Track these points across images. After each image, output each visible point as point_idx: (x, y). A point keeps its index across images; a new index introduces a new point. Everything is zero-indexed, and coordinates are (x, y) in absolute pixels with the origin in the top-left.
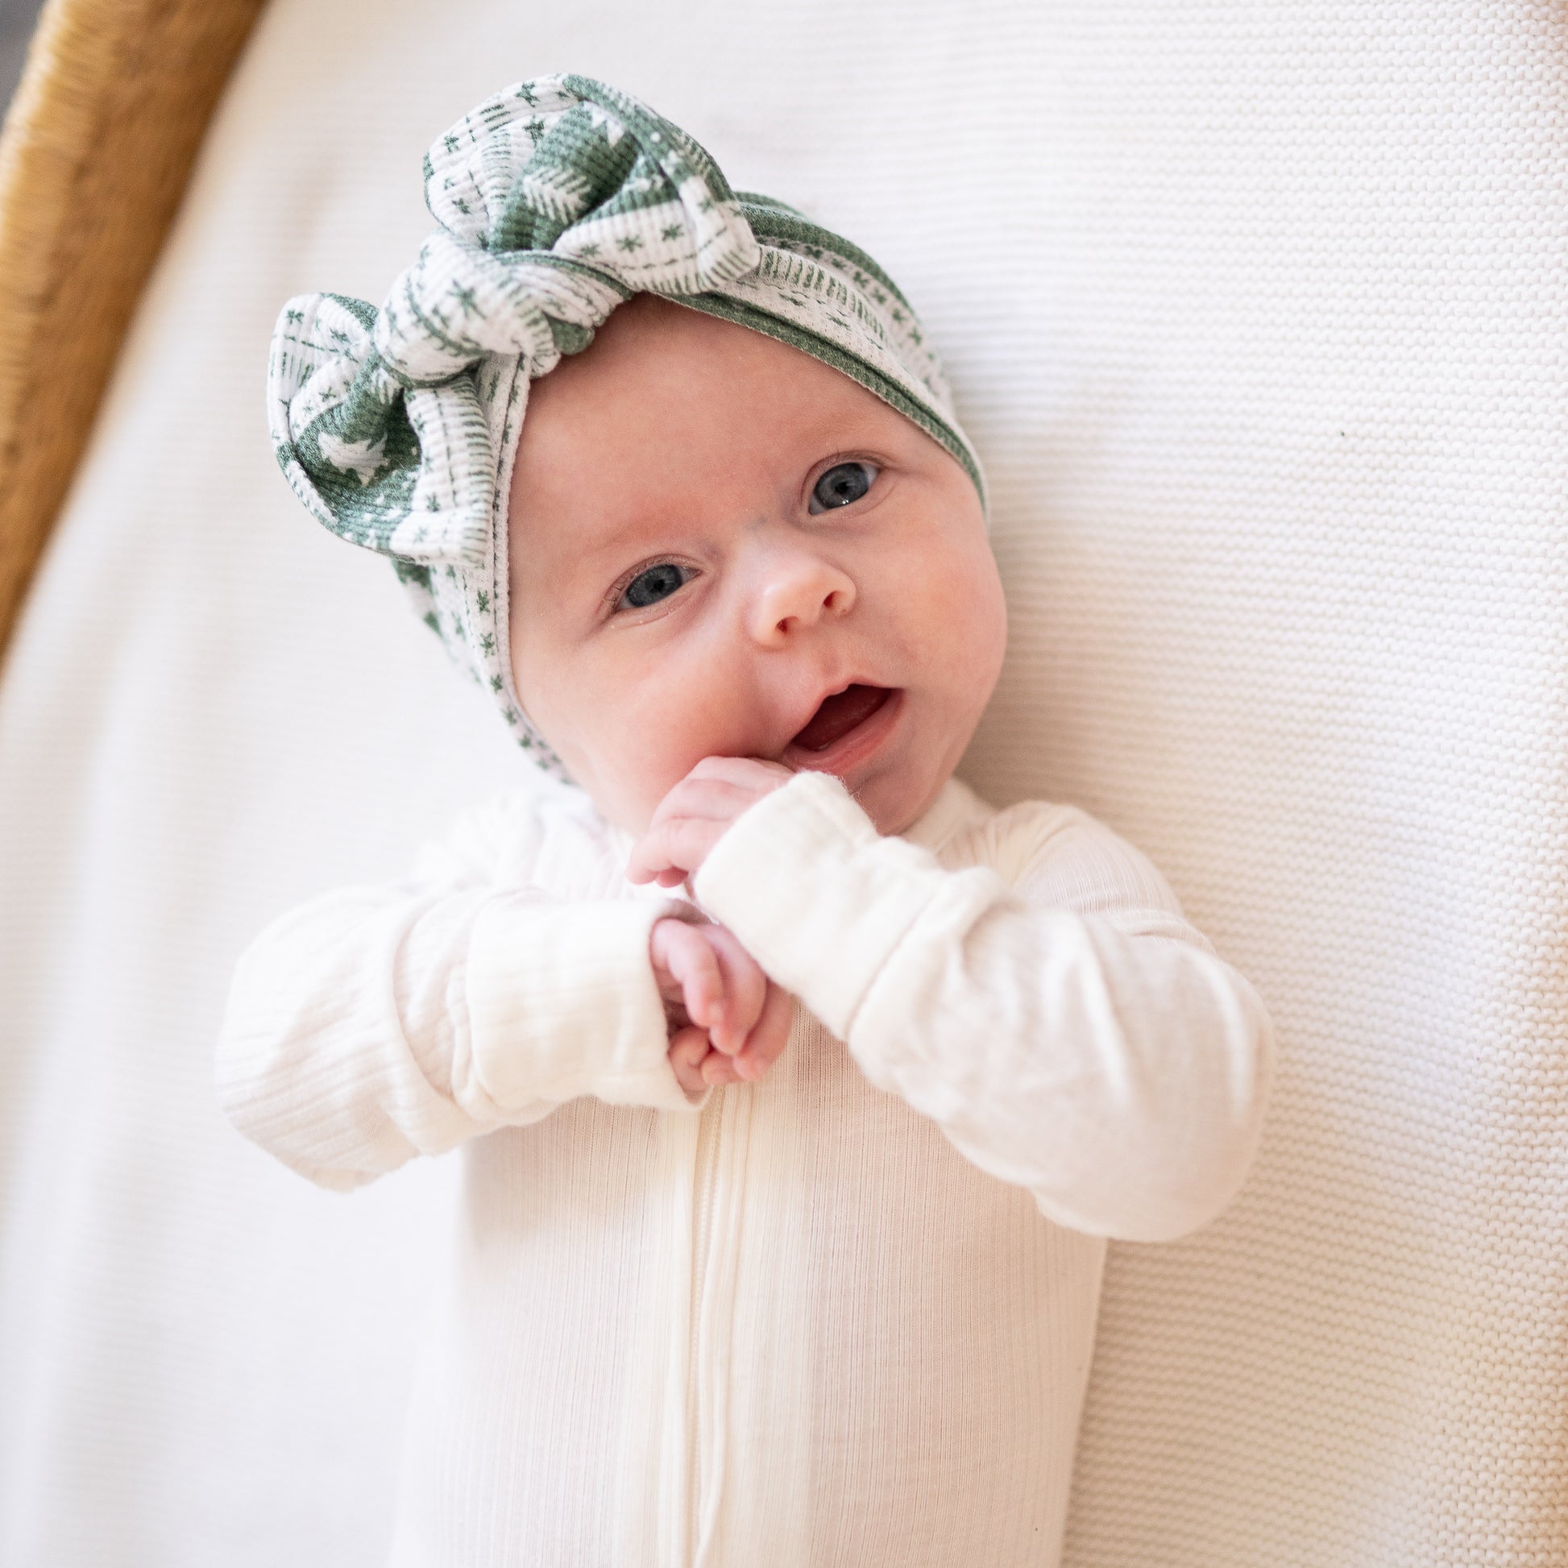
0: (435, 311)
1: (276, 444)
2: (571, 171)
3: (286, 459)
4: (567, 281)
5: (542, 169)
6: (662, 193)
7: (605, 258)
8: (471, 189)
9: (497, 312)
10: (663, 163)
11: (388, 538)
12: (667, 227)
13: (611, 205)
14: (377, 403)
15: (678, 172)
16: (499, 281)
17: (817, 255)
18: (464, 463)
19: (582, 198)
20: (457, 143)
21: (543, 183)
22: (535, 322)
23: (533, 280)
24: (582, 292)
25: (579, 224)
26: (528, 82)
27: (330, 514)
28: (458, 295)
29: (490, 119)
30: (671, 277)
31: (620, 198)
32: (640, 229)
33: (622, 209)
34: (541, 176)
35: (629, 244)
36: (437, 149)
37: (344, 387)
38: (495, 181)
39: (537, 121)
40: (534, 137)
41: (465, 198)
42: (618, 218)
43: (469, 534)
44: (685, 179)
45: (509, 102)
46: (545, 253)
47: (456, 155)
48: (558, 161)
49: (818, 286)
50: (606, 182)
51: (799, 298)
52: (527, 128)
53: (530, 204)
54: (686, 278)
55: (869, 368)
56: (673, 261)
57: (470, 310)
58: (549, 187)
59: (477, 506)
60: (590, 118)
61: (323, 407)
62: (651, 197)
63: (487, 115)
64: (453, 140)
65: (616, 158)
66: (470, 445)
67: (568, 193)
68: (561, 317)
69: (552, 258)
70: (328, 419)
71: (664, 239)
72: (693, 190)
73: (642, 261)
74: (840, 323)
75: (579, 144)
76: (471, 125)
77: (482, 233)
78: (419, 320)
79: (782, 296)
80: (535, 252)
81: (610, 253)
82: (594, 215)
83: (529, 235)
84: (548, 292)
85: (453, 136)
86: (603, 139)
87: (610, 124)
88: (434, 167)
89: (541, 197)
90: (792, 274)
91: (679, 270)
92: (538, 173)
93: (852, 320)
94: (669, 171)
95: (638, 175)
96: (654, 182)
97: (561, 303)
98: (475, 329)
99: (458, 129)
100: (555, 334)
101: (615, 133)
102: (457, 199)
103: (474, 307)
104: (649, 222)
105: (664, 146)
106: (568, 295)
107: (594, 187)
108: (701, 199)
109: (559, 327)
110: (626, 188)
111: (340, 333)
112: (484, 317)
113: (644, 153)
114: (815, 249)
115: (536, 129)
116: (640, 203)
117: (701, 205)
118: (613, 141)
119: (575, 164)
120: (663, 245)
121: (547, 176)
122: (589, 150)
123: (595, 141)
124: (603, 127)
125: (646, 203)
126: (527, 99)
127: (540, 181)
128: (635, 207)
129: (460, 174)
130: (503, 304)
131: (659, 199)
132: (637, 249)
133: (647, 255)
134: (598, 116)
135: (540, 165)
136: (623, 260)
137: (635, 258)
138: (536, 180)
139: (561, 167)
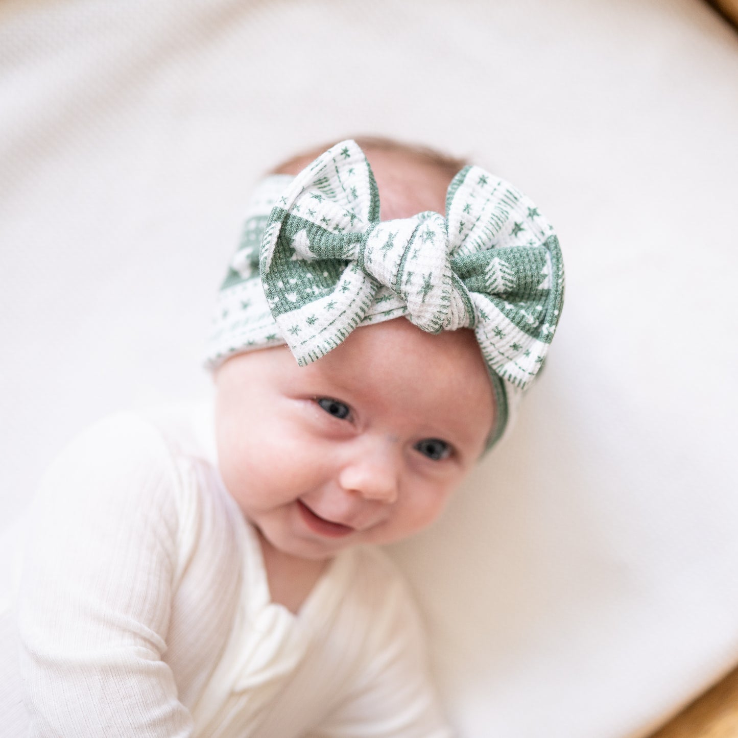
0: (410, 274)
1: (281, 205)
2: (515, 279)
3: (279, 218)
4: (462, 315)
5: (507, 264)
6: (532, 330)
7: (484, 323)
8: (472, 223)
10: (546, 323)
11: (280, 312)
12: (517, 344)
13: (511, 310)
14: (339, 250)
15: (545, 335)
16: (444, 294)
18: (343, 323)
20: (485, 185)
21: (501, 270)
26: (538, 211)
27: (269, 265)
28: (426, 281)
29: (508, 197)
30: (493, 355)
31: (517, 313)
32: (509, 334)
33: (513, 319)
34: (503, 265)
35: (499, 333)
37: (335, 226)
38: (484, 237)
39: (522, 226)
40: (513, 230)
41: (466, 224)
42: (507, 320)
43: (312, 354)
45: (522, 204)
48: (515, 269)
50: (520, 296)
52: (516, 225)
53: (486, 270)
54: (498, 362)
57: (423, 293)
58: (500, 274)
59: (327, 346)
60: (543, 265)
61: (318, 223)
62: (527, 327)
63: (508, 194)
64: (485, 182)
65: (534, 292)
66: (353, 319)
67: (503, 284)
69: (467, 297)
70: (314, 230)
73: (493, 341)
75: (529, 273)
80: (465, 287)
81: (488, 324)
82: (501, 303)
83: (470, 276)
84: (453, 314)
86: (538, 282)
87: (547, 279)
89: (493, 273)
91: (499, 358)
92: (503, 263)
94: (544, 329)
95: (533, 314)
96: (535, 323)
101: (545, 285)
103: (426, 294)
104: (515, 335)
107: (512, 292)
110: (523, 312)
111: (357, 194)
113: (544, 307)
115: (518, 228)
116: (522, 324)
117: (539, 357)
118: (540, 287)
119: (519, 279)
120: (507, 347)
121: (504, 269)
122: (529, 280)
123: (535, 280)
124: (545, 276)
125: (523, 328)
126: (530, 215)
127: (500, 267)
128: (518, 324)
129: (475, 211)
130: (436, 306)
131: (528, 331)
132: (499, 337)
133: (498, 342)
134: (547, 269)
135: (508, 260)
136: (489, 332)
137: (493, 337)
138: (499, 264)
139: (513, 273)
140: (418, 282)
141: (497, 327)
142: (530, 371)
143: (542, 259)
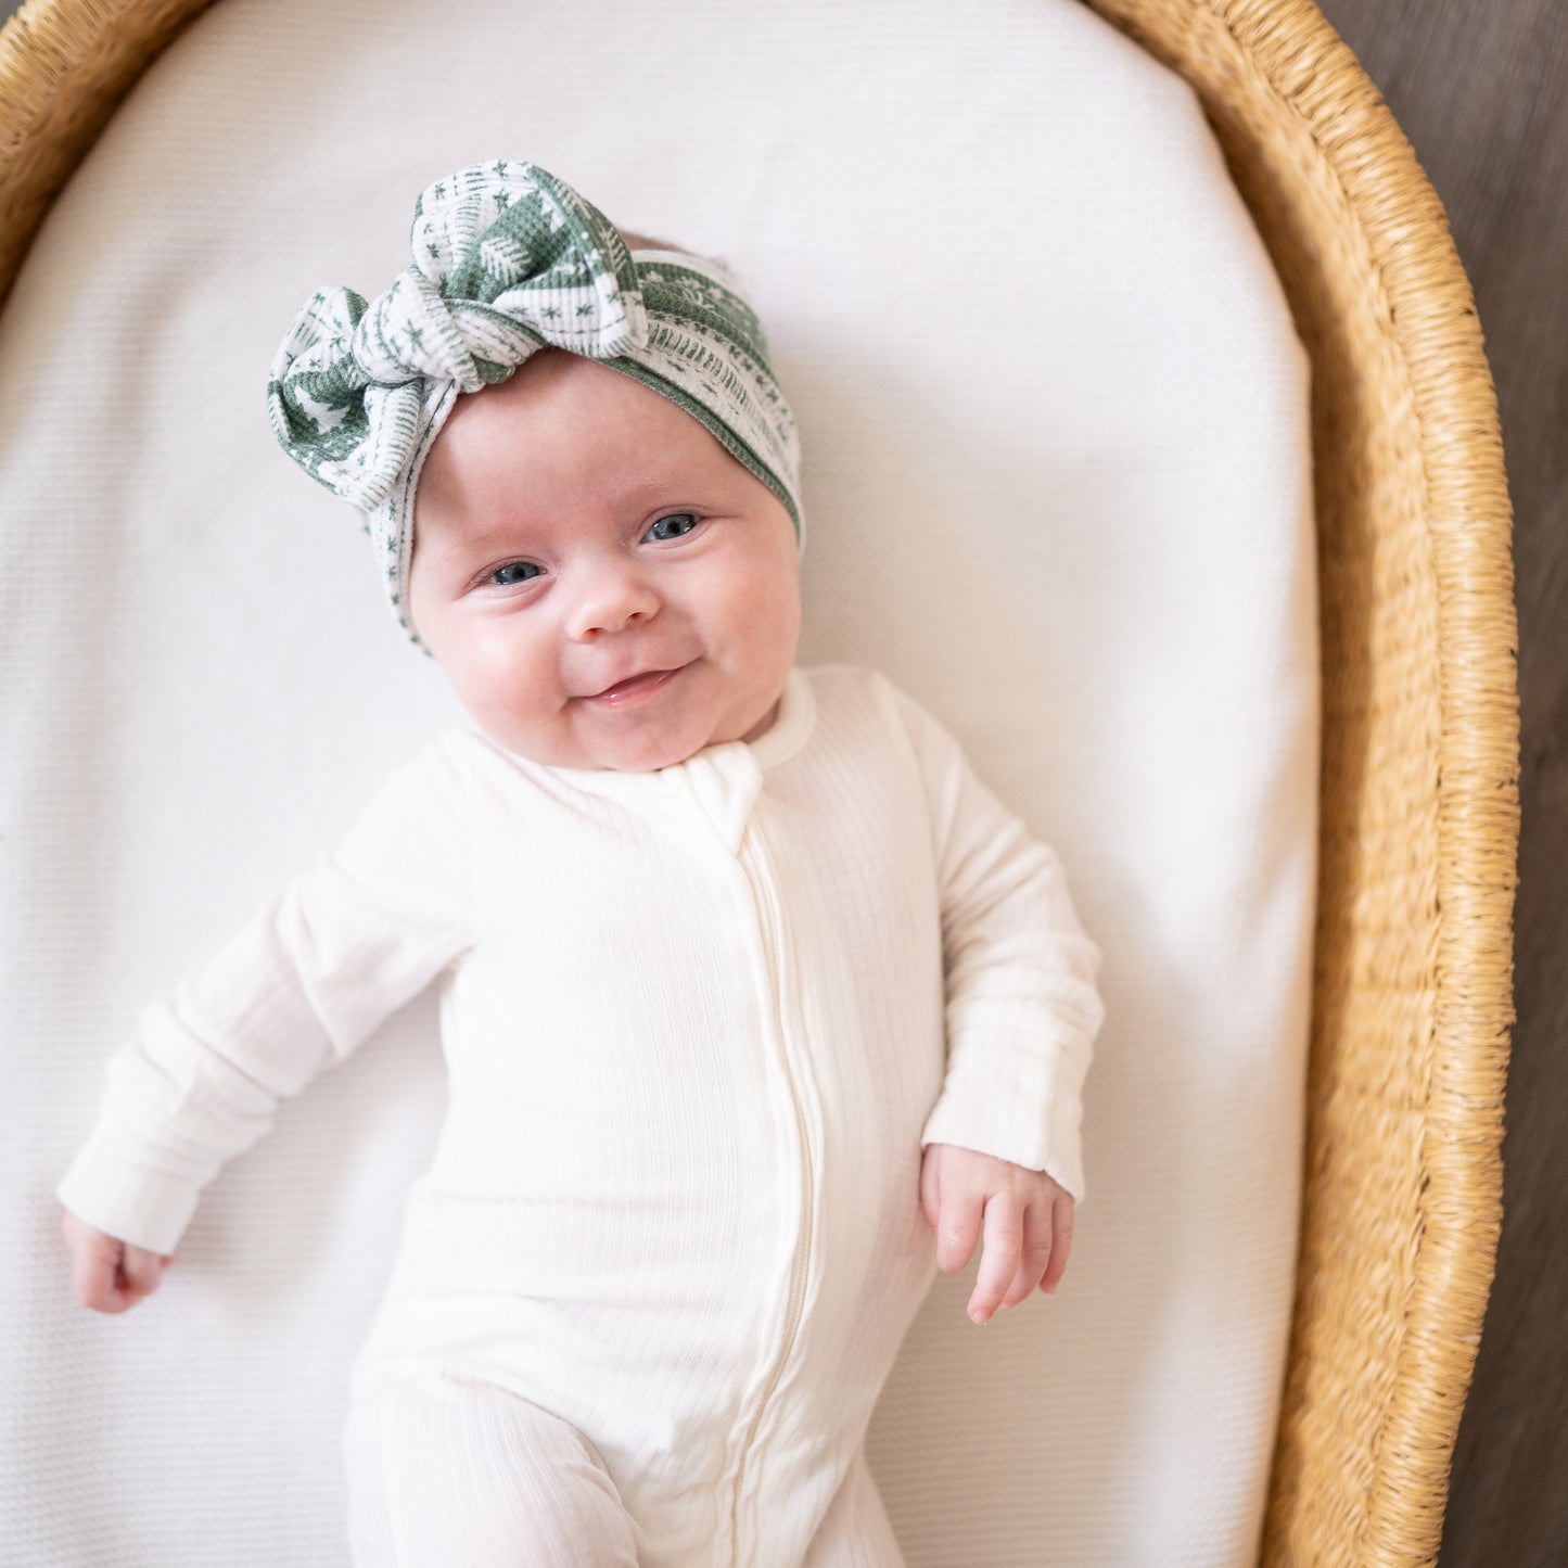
0: (392, 341)
2: (518, 246)
3: (273, 391)
4: (496, 332)
5: (497, 239)
6: (582, 279)
7: (531, 319)
8: (443, 237)
9: (436, 351)
10: (586, 257)
12: (582, 306)
13: (543, 279)
14: (345, 386)
15: (596, 267)
16: (441, 328)
17: (703, 331)
19: (522, 267)
20: (444, 193)
22: (464, 362)
23: (469, 328)
24: (507, 340)
25: (516, 289)
26: (503, 163)
28: (409, 332)
29: (471, 181)
30: (578, 342)
31: (550, 276)
32: (561, 303)
33: (550, 286)
34: (495, 244)
35: (551, 313)
36: (429, 195)
38: (463, 237)
39: (504, 194)
40: (499, 206)
41: (438, 243)
42: (545, 292)
44: (600, 274)
45: (487, 172)
46: (486, 305)
47: (441, 202)
48: (510, 236)
49: (698, 359)
50: (544, 258)
51: (682, 365)
52: (496, 198)
53: (483, 264)
54: (590, 346)
55: (726, 426)
56: (581, 332)
57: (417, 346)
58: (498, 255)
60: (540, 206)
62: (573, 280)
63: (470, 178)
64: (442, 190)
65: (553, 241)
67: (513, 261)
68: (486, 359)
69: (490, 311)
71: (578, 314)
72: (605, 283)
73: (558, 328)
74: (710, 390)
75: (528, 226)
76: (455, 183)
77: (445, 275)
78: (382, 344)
79: (669, 362)
80: (478, 303)
81: (535, 315)
82: (528, 283)
83: (476, 287)
84: (479, 339)
85: (442, 187)
86: (546, 226)
87: (554, 216)
88: (424, 208)
89: (492, 260)
90: (679, 347)
91: (585, 338)
92: (493, 241)
93: (719, 388)
94: (590, 265)
95: (567, 261)
96: (578, 269)
97: (488, 349)
98: (419, 360)
99: (447, 183)
100: (479, 372)
101: (557, 223)
102: (431, 244)
103: (420, 345)
104: (569, 299)
105: (590, 245)
106: (496, 342)
107: (533, 260)
108: (610, 292)
109: (484, 366)
110: (556, 269)
112: (426, 353)
113: (575, 244)
114: (702, 326)
115: (501, 199)
116: (564, 283)
117: (608, 296)
118: (553, 228)
119: (521, 241)
120: (574, 317)
121: (499, 245)
122: (533, 233)
123: (540, 226)
124: (549, 216)
125: (569, 284)
126: (502, 175)
127: (493, 248)
128: (559, 285)
129: (438, 225)
130: (442, 345)
131: (579, 283)
132: (556, 318)
133: (562, 323)
134: (548, 205)
135: (496, 235)
136: (545, 323)
137: (554, 323)
138: (490, 245)
139: (510, 241)
140: (404, 340)
141: (542, 309)
142: (614, 319)
143: (534, 201)
